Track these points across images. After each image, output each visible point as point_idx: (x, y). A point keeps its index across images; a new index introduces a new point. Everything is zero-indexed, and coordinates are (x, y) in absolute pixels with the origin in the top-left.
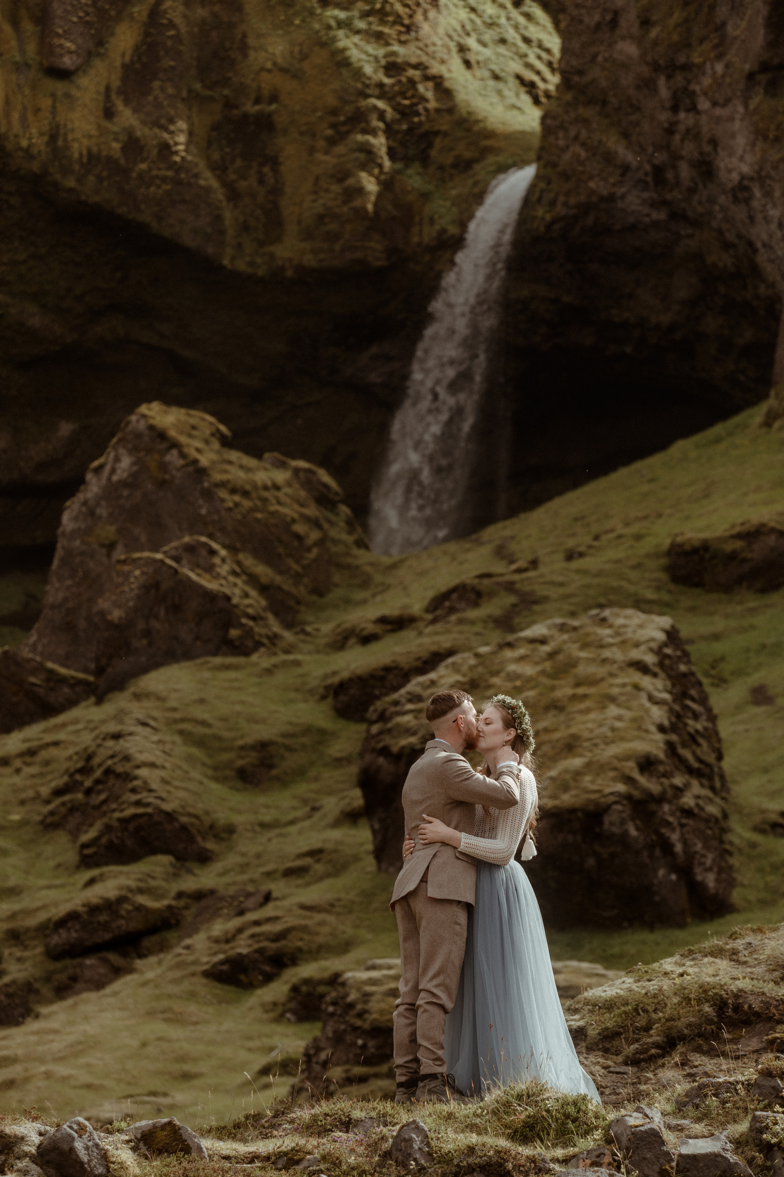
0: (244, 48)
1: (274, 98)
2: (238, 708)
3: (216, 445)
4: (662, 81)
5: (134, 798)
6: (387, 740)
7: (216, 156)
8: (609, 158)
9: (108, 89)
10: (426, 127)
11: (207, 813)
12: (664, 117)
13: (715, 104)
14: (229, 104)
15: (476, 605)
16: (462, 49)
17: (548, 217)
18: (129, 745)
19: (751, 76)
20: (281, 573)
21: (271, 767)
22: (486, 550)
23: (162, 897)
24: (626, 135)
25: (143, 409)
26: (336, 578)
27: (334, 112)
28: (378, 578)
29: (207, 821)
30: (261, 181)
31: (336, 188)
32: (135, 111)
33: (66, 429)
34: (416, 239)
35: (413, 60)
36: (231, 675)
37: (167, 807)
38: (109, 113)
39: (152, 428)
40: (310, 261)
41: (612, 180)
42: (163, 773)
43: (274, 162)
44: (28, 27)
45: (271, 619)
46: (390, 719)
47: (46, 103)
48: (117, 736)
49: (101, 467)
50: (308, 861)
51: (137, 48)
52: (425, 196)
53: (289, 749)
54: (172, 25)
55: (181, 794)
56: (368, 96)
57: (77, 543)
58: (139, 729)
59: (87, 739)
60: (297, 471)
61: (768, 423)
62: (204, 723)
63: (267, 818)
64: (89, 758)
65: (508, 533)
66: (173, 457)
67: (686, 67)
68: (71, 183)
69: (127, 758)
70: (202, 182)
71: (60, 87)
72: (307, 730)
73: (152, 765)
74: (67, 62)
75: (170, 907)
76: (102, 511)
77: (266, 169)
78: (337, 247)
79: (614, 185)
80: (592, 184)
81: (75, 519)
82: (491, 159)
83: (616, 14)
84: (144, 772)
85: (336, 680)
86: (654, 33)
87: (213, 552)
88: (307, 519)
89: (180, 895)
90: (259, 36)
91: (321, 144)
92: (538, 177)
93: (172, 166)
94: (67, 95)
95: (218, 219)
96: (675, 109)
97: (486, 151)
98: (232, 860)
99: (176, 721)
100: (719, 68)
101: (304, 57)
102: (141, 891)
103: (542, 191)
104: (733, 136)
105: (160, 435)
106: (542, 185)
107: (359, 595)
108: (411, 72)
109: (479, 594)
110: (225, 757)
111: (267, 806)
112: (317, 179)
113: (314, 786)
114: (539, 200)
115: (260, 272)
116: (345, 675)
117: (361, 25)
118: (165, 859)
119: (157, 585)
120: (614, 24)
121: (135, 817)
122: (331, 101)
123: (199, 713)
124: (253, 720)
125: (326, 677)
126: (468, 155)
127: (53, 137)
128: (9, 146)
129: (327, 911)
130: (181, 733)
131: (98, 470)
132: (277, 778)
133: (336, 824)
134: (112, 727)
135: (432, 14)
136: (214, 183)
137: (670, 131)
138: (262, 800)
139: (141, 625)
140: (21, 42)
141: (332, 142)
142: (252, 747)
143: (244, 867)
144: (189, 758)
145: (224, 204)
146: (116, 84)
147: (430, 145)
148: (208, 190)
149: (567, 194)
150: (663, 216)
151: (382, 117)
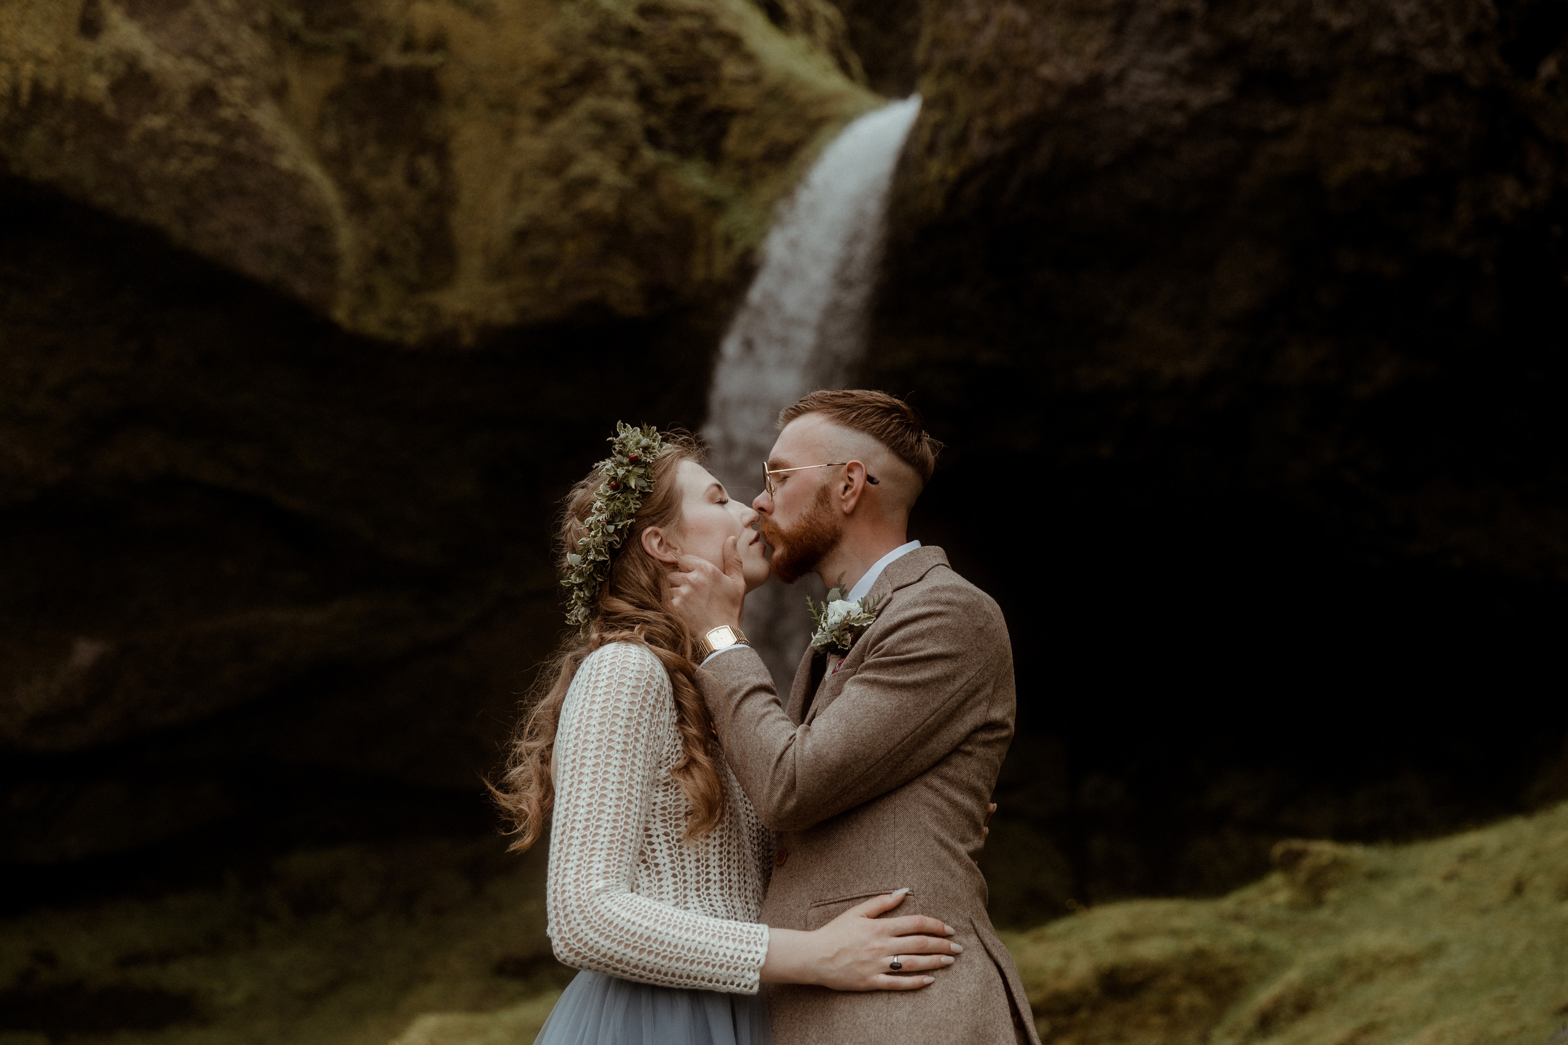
1: (437, 45)
7: (333, 142)
10: (714, 101)
14: (356, 56)
17: (952, 172)
27: (549, 69)
30: (413, 179)
31: (550, 186)
32: (148, 29)
34: (699, 273)
38: (90, 27)
40: (503, 312)
41: (1092, 48)
43: (441, 151)
52: (716, 206)
56: (610, 44)
70: (285, 162)
77: (424, 162)
78: (552, 282)
79: (1098, 56)
80: (1047, 71)
91: (526, 122)
93: (220, 126)
103: (938, 128)
106: (937, 116)
108: (687, 23)
112: (518, 177)
114: (931, 149)
115: (412, 338)
122: (546, 53)
126: (787, 137)
141: (544, 116)
145: (338, 214)
147: (723, 132)
148: (297, 180)
149: (991, 111)
150: (1221, 93)
151: (634, 73)
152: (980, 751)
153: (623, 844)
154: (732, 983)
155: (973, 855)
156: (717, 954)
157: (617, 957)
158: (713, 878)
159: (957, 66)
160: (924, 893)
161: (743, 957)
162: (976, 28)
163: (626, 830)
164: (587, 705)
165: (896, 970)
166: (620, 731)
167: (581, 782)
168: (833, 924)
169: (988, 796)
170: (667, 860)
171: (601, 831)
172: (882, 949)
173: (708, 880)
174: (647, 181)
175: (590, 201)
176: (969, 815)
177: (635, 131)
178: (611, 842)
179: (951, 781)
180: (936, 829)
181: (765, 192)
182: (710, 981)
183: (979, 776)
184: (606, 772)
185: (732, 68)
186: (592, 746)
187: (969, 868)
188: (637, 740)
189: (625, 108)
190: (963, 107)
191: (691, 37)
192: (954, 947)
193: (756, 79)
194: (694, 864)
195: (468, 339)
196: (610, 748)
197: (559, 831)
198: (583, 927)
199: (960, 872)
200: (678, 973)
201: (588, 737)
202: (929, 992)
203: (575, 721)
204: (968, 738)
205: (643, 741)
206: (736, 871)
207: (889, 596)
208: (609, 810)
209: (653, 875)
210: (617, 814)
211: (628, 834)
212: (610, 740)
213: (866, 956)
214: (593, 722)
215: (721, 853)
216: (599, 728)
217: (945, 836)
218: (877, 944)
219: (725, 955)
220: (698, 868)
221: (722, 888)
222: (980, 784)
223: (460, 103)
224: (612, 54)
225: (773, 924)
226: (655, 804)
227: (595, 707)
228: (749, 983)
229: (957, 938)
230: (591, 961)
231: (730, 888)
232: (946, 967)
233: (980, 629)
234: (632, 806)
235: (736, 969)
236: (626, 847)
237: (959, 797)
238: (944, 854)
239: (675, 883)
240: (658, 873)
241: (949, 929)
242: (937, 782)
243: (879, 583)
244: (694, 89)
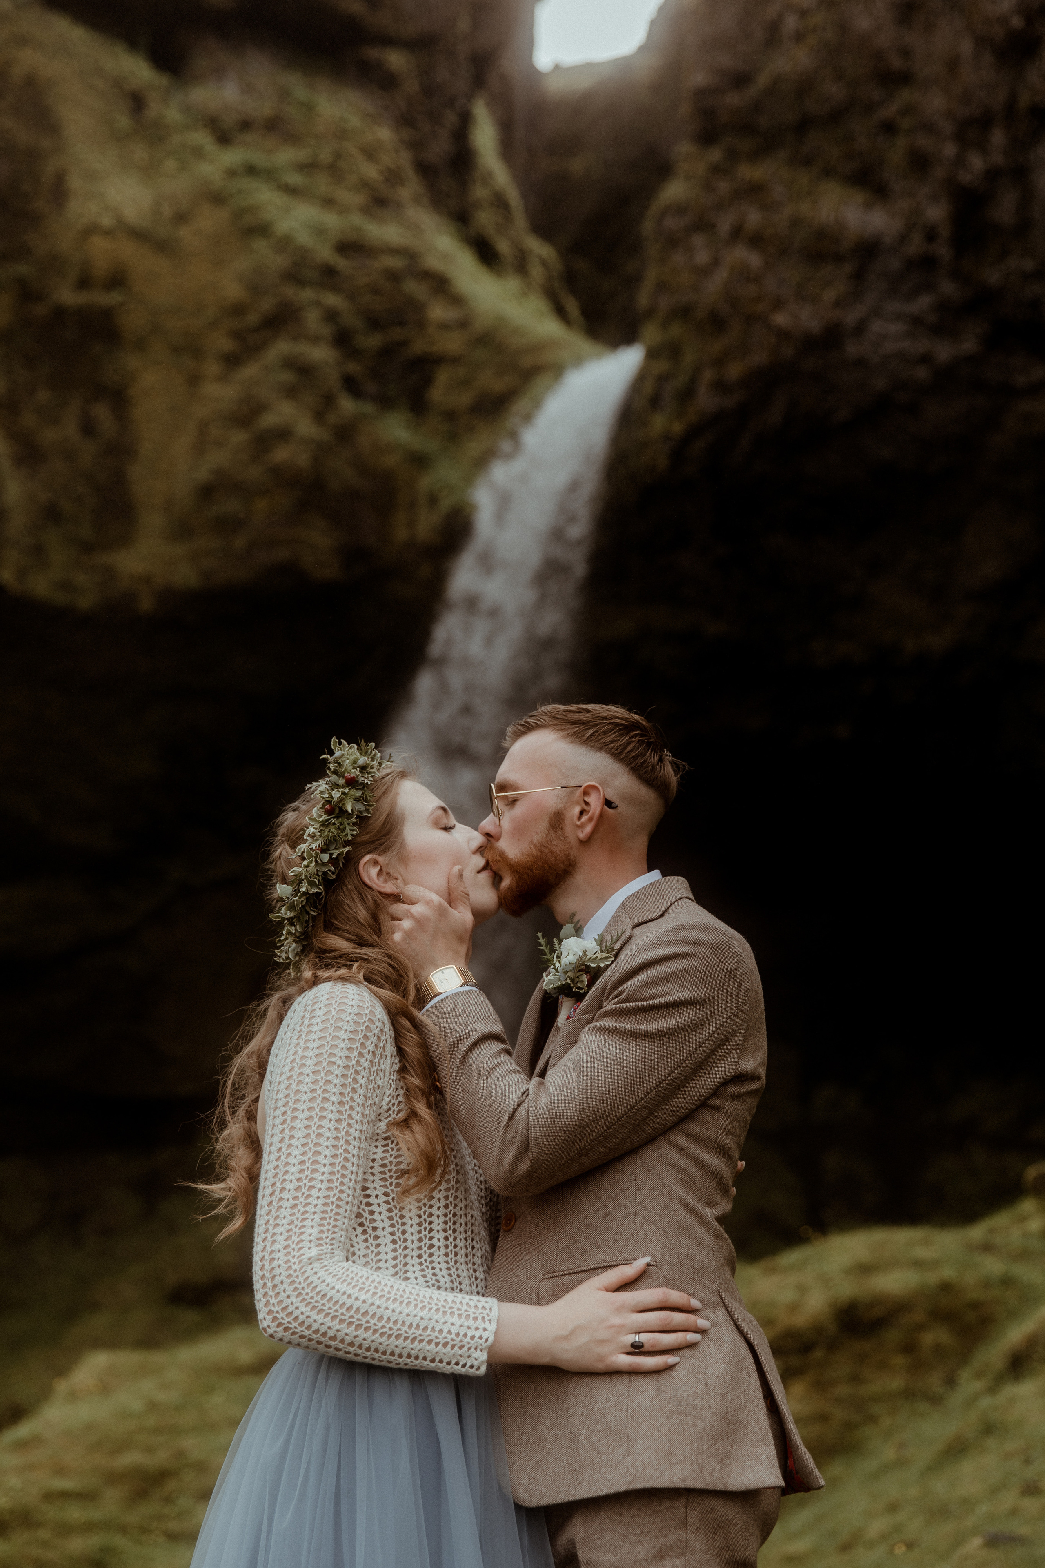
0: (59, 194)
1: (116, 282)
8: (822, 246)
17: (677, 429)
27: (238, 310)
30: (88, 429)
31: (239, 437)
34: (401, 534)
40: (185, 575)
41: (830, 295)
43: (119, 398)
52: (420, 461)
56: (305, 284)
77: (100, 410)
78: (239, 542)
79: (837, 304)
80: (781, 319)
90: (92, 175)
91: (212, 368)
101: (181, 219)
103: (662, 379)
108: (389, 262)
112: (203, 427)
114: (655, 402)
115: (85, 602)
122: (235, 292)
126: (499, 386)
141: (232, 361)
147: (428, 381)
149: (719, 362)
151: (330, 317)
152: (729, 1105)
153: (338, 1206)
154: (457, 1364)
155: (720, 1220)
156: (441, 1331)
157: (331, 1333)
158: (437, 1244)
159: (684, 313)
160: (668, 1263)
161: (470, 1334)
162: (704, 272)
163: (342, 1191)
164: (300, 1051)
165: (637, 1349)
166: (335, 1081)
167: (292, 1137)
168: (569, 1297)
169: (737, 1155)
170: (387, 1223)
171: (314, 1193)
172: (622, 1326)
173: (431, 1246)
174: (345, 433)
175: (281, 454)
176: (716, 1176)
177: (332, 379)
178: (325, 1204)
179: (697, 1139)
180: (681, 1192)
181: (474, 447)
182: (433, 1361)
183: (728, 1133)
184: (320, 1126)
185: (438, 312)
186: (305, 1097)
187: (717, 1235)
188: (354, 1090)
189: (321, 356)
190: (689, 358)
191: (394, 276)
192: (702, 1323)
193: (464, 324)
194: (416, 1228)
196: (325, 1099)
197: (268, 1191)
198: (293, 1299)
199: (708, 1239)
200: (397, 1351)
201: (300, 1087)
202: (674, 1373)
203: (287, 1069)
204: (716, 1092)
205: (361, 1091)
206: (462, 1236)
207: (628, 933)
208: (323, 1169)
209: (371, 1240)
210: (332, 1173)
211: (343, 1196)
212: (325, 1091)
213: (603, 1334)
214: (306, 1070)
215: (446, 1215)
216: (313, 1077)
217: (690, 1199)
218: (617, 1320)
219: (449, 1332)
220: (420, 1232)
221: (446, 1255)
222: (729, 1142)
223: (141, 345)
224: (308, 294)
225: (503, 1298)
226: (374, 1160)
227: (309, 1053)
228: (476, 1363)
229: (705, 1313)
230: (302, 1337)
231: (456, 1254)
232: (692, 1346)
233: (730, 972)
234: (349, 1165)
235: (461, 1347)
236: (341, 1211)
237: (706, 1157)
238: (690, 1219)
239: (395, 1250)
240: (377, 1237)
241: (695, 1303)
242: (682, 1140)
243: (616, 918)
244: (397, 334)
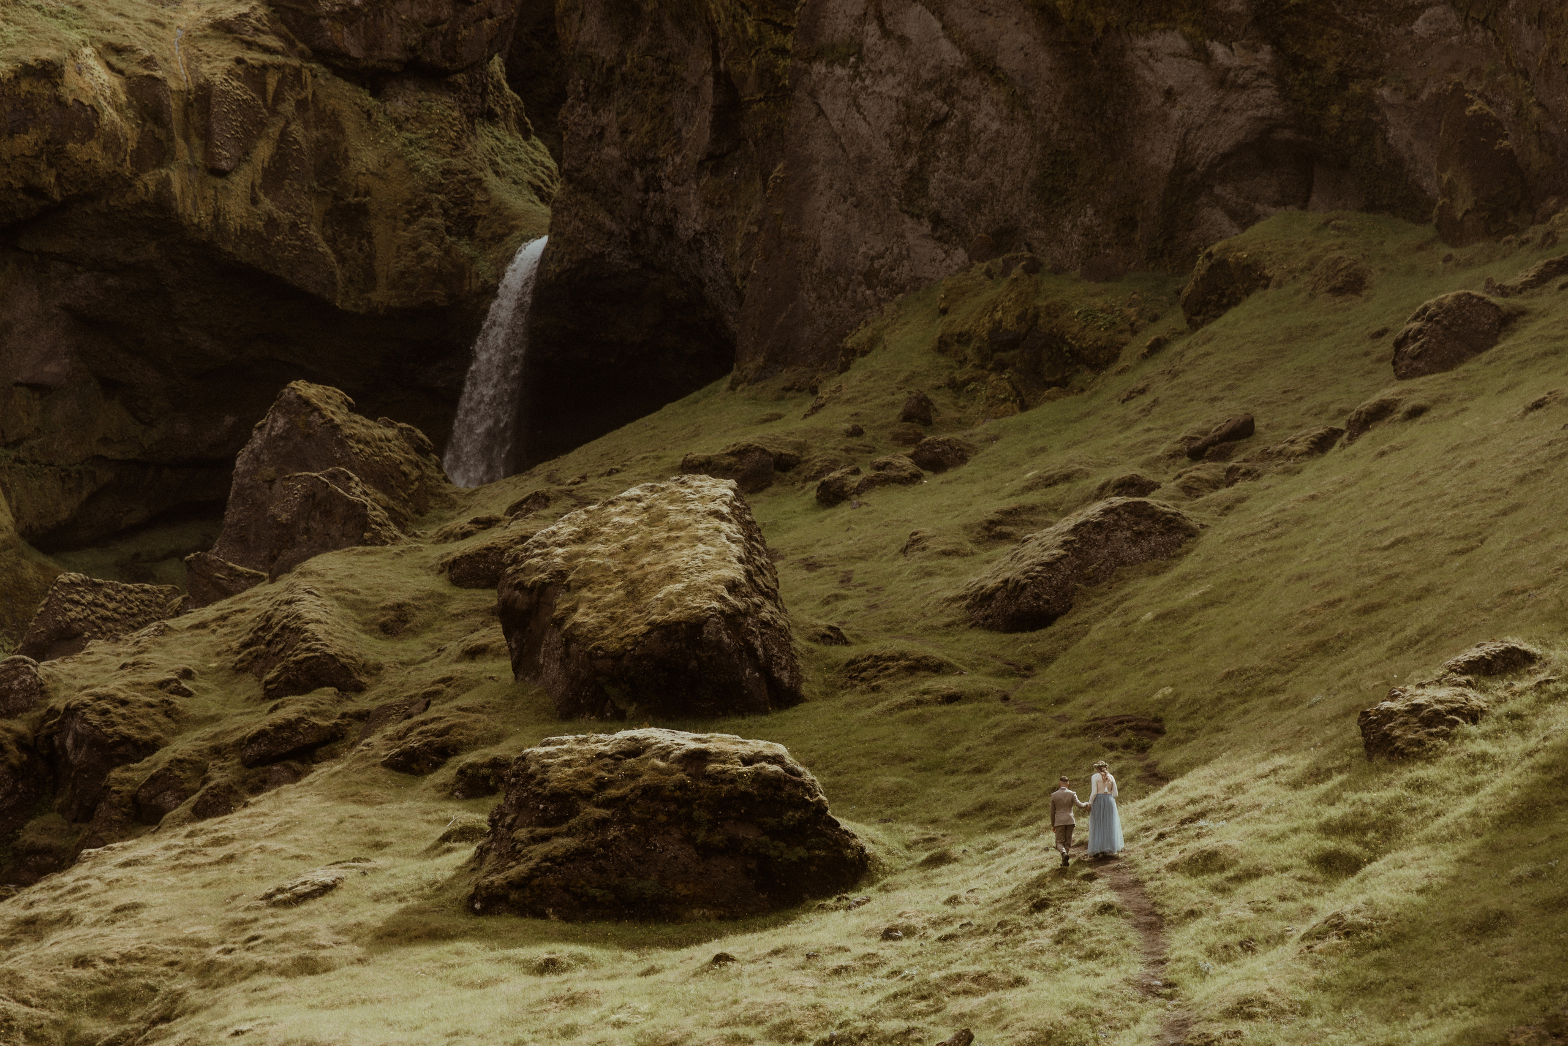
0: (346, 159)
1: (367, 193)
2: (378, 580)
3: (346, 410)
4: (637, 171)
5: (305, 645)
6: (522, 577)
7: (329, 232)
8: (599, 228)
9: (253, 185)
10: (472, 212)
11: (360, 655)
12: (639, 196)
13: (675, 184)
14: (336, 197)
15: (546, 507)
16: (493, 163)
17: (558, 270)
18: (299, 608)
19: (701, 163)
20: (393, 499)
21: (406, 622)
22: (539, 479)
23: (331, 717)
24: (611, 212)
25: (293, 384)
26: (432, 503)
27: (409, 202)
28: (461, 502)
29: (361, 661)
30: (360, 250)
31: (412, 254)
32: (272, 200)
33: (229, 420)
34: (467, 288)
35: (462, 168)
36: (372, 558)
37: (329, 651)
38: (254, 201)
39: (299, 397)
40: (395, 303)
41: (601, 243)
42: (326, 627)
43: (369, 237)
44: (196, 141)
45: (393, 527)
46: (522, 561)
47: (210, 193)
48: (289, 602)
49: (264, 425)
50: (441, 686)
51: (272, 157)
52: (473, 259)
53: (417, 608)
54: (296, 141)
55: (340, 642)
56: (432, 192)
57: (247, 480)
58: (306, 596)
59: (266, 606)
60: (401, 429)
61: (732, 388)
62: (353, 592)
63: (405, 658)
64: (269, 619)
65: (553, 467)
66: (315, 417)
67: (654, 161)
68: (230, 249)
69: (298, 617)
70: (320, 249)
71: (220, 182)
72: (432, 595)
73: (318, 621)
74: (224, 164)
75: (336, 724)
76: (265, 457)
77: (363, 241)
78: (414, 294)
79: (603, 246)
80: (588, 246)
81: (246, 463)
82: (517, 233)
83: (603, 128)
84: (311, 627)
85: (450, 558)
86: (631, 138)
87: (349, 478)
88: (410, 462)
89: (344, 716)
90: (357, 150)
91: (401, 224)
92: (549, 243)
93: (300, 237)
94: (225, 188)
95: (332, 274)
96: (646, 191)
97: (513, 228)
98: (381, 689)
99: (333, 591)
100: (678, 160)
101: (388, 165)
102: (314, 714)
103: (553, 252)
104: (689, 205)
105: (306, 402)
106: (552, 249)
107: (448, 514)
108: (461, 177)
109: (548, 499)
110: (371, 615)
111: (404, 650)
112: (399, 247)
113: (437, 635)
114: (551, 258)
115: (361, 311)
116: (458, 554)
117: (426, 144)
118: (332, 690)
119: (314, 495)
120: (601, 136)
121: (306, 659)
122: (407, 195)
123: (350, 584)
124: (390, 588)
125: (442, 557)
126: (500, 231)
127: (216, 217)
128: (185, 223)
129: (480, 712)
130: (337, 598)
131: (260, 428)
132: (410, 630)
133: (459, 660)
134: (286, 596)
135: (472, 139)
136: (329, 251)
137: (643, 206)
138: (400, 646)
139: (302, 525)
140: (191, 151)
141: (408, 222)
142: (392, 608)
143: (391, 694)
144: (344, 617)
145: (336, 264)
146: (259, 181)
147: (475, 225)
148: (324, 255)
149: (570, 254)
150: (637, 266)
151: (441, 206)
159: (562, 235)
174: (447, 252)
175: (428, 263)
177: (443, 229)
189: (438, 221)
191: (463, 184)
193: (487, 202)
195: (381, 312)
223: (376, 217)
224: (433, 196)
244: (464, 207)
